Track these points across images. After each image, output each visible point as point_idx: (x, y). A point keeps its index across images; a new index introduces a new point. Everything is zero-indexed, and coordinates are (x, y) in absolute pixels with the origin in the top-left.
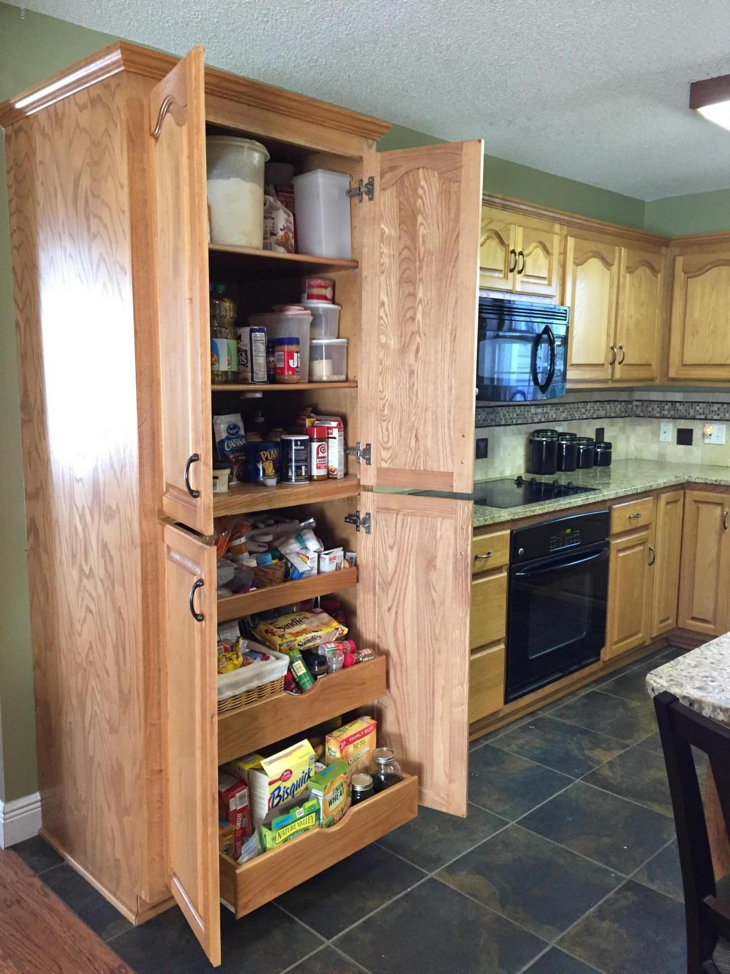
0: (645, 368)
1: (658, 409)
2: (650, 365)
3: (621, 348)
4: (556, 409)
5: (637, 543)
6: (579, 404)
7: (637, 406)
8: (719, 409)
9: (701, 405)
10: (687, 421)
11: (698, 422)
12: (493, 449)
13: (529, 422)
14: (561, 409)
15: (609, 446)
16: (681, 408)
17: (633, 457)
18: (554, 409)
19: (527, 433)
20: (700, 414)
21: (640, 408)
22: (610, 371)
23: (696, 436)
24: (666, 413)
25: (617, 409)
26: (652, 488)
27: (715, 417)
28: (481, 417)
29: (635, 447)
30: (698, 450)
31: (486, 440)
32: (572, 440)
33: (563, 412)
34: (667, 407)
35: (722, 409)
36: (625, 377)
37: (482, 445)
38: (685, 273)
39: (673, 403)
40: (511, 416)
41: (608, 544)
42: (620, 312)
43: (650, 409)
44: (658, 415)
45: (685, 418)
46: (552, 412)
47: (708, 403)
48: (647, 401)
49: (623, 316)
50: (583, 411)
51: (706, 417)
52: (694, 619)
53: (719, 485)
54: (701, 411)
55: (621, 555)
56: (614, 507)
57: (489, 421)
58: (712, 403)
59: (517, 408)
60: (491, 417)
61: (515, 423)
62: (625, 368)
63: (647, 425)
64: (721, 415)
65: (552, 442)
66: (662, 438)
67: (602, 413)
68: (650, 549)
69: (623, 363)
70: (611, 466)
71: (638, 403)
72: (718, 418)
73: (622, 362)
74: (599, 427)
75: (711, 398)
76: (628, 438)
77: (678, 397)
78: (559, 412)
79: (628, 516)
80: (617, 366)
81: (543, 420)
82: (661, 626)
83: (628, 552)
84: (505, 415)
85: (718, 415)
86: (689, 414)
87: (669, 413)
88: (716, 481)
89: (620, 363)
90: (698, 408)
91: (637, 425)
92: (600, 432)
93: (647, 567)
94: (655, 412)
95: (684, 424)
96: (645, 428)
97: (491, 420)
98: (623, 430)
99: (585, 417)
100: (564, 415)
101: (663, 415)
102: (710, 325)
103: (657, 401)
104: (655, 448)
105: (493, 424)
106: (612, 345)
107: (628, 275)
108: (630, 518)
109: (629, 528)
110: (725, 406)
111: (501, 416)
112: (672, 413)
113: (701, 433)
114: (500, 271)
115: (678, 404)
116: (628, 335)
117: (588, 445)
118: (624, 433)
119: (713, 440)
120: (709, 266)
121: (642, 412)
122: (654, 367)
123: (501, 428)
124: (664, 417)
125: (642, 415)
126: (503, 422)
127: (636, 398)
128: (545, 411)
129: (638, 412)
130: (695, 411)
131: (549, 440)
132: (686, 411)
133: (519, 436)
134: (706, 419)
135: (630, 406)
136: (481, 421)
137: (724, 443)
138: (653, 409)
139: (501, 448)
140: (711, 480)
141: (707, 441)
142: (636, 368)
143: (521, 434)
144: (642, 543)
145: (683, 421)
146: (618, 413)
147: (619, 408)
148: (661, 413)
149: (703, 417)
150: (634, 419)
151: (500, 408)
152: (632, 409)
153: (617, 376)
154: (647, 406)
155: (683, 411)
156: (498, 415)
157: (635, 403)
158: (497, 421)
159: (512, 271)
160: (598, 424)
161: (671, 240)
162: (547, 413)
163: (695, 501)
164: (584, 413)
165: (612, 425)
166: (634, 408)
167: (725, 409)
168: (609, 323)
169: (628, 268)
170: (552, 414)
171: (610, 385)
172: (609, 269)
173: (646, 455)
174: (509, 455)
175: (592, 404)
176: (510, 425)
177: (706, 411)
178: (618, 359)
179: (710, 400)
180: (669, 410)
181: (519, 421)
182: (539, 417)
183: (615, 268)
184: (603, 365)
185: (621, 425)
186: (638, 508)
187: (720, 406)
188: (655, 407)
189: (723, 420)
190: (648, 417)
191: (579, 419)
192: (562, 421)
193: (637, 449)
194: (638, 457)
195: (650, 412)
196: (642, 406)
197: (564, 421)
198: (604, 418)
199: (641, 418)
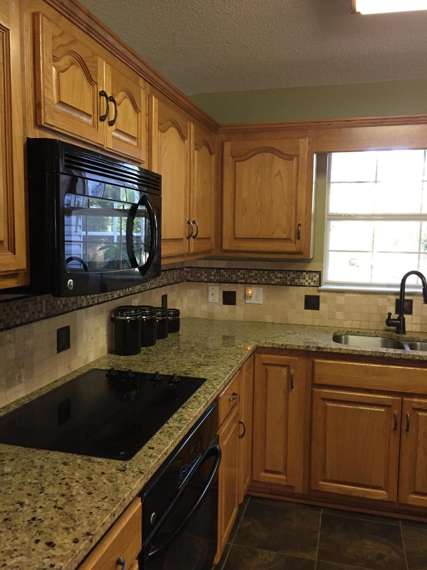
0: (208, 241)
1: (206, 275)
2: (210, 238)
3: (194, 222)
7: (187, 272)
8: (256, 274)
9: (242, 271)
10: (231, 284)
11: (239, 285)
12: (75, 338)
13: (110, 299)
16: (225, 273)
19: (109, 312)
20: (241, 279)
21: (190, 274)
22: (187, 245)
23: (239, 297)
24: (213, 278)
25: (175, 276)
27: (253, 282)
29: (188, 308)
30: (240, 309)
31: (68, 329)
32: (151, 314)
33: (138, 285)
34: (213, 273)
35: (259, 275)
36: (195, 250)
37: (64, 335)
38: (233, 157)
39: (218, 269)
40: (92, 296)
42: (191, 188)
43: (199, 275)
44: (206, 280)
45: (229, 282)
47: (248, 269)
48: (195, 268)
49: (194, 191)
50: (152, 281)
51: (246, 281)
52: (267, 471)
53: (286, 349)
54: (242, 276)
55: (225, 443)
57: (70, 304)
58: (250, 269)
60: (72, 300)
61: (96, 302)
62: (198, 242)
63: (197, 288)
64: (259, 279)
66: (210, 300)
67: (165, 281)
68: (240, 423)
71: (188, 269)
72: (256, 282)
73: (196, 236)
74: (164, 294)
75: (250, 265)
77: (222, 264)
80: (192, 240)
81: (121, 295)
83: (228, 438)
84: (87, 296)
85: (256, 279)
86: (232, 278)
87: (215, 278)
88: (282, 345)
89: (194, 237)
90: (239, 274)
91: (189, 288)
92: (164, 298)
93: (238, 440)
94: (203, 277)
95: (228, 288)
96: (195, 291)
97: (72, 303)
98: (179, 294)
99: (154, 286)
101: (210, 280)
102: (257, 204)
103: (205, 268)
104: (204, 307)
105: (75, 308)
106: (188, 220)
108: (229, 400)
110: (261, 272)
111: (83, 297)
112: (217, 278)
113: (242, 295)
114: (89, 116)
115: (222, 271)
116: (197, 211)
117: (163, 316)
118: (180, 296)
119: (253, 301)
120: (253, 153)
121: (192, 277)
122: (212, 240)
123: (83, 310)
124: (211, 281)
125: (192, 279)
126: (85, 305)
127: (187, 266)
129: (189, 277)
130: (236, 276)
131: (133, 318)
132: (229, 276)
133: (100, 316)
134: (246, 283)
135: (182, 272)
136: (61, 307)
137: (262, 303)
138: (201, 275)
139: (84, 333)
140: (278, 344)
141: (247, 302)
142: (202, 241)
143: (102, 314)
145: (227, 285)
146: (176, 279)
148: (208, 278)
149: (244, 281)
150: (186, 283)
152: (184, 275)
153: (192, 250)
154: (196, 273)
155: (227, 276)
156: (79, 297)
157: (185, 269)
158: (79, 303)
159: (102, 119)
160: (162, 291)
161: (220, 126)
163: (263, 364)
164: (153, 283)
165: (172, 291)
166: (185, 274)
167: (261, 274)
169: (196, 145)
172: (183, 142)
173: (198, 314)
174: (92, 338)
176: (92, 305)
177: (246, 277)
178: (193, 234)
179: (249, 267)
180: (215, 275)
181: (101, 300)
182: (118, 292)
183: (187, 142)
184: (181, 239)
185: (178, 289)
187: (257, 272)
188: (203, 272)
189: (260, 284)
190: (198, 281)
191: (150, 289)
192: (136, 293)
193: (190, 309)
194: (191, 316)
195: (199, 277)
196: (192, 272)
197: (138, 293)
198: (166, 285)
199: (191, 283)
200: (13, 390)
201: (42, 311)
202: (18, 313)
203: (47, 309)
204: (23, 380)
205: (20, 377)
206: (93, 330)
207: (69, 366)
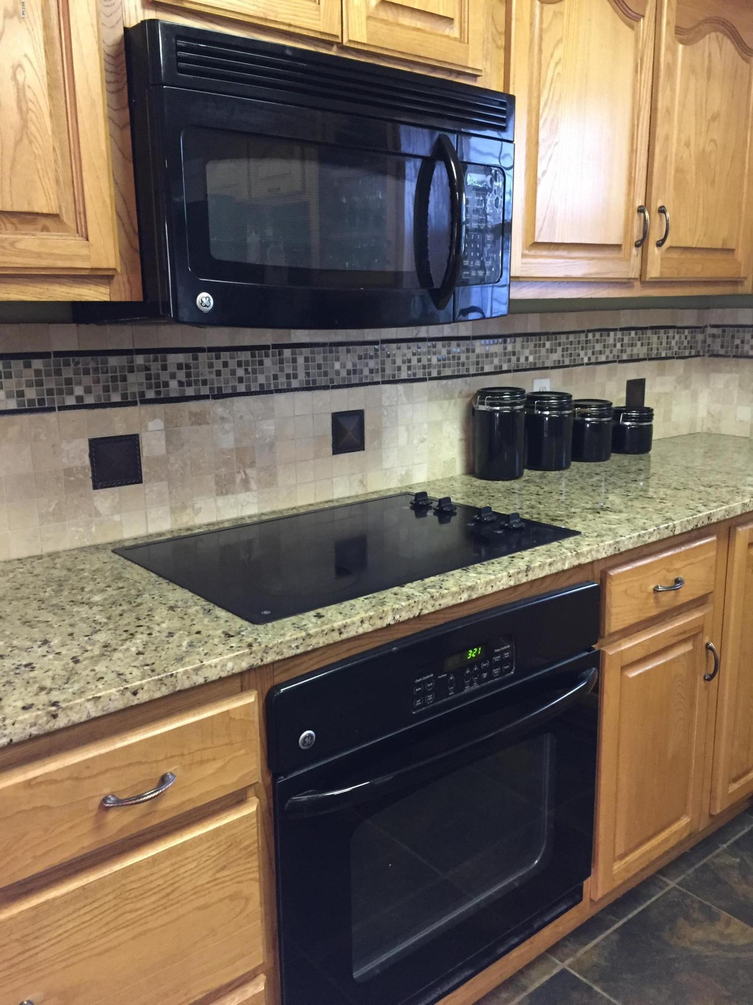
0: (718, 256)
2: (732, 250)
3: (662, 210)
4: (535, 346)
5: (674, 640)
6: (590, 336)
7: (714, 336)
12: (378, 433)
13: (472, 371)
14: (548, 344)
15: (648, 414)
17: (705, 430)
18: (531, 344)
19: (467, 396)
21: (719, 341)
22: (636, 261)
25: (673, 343)
26: (714, 520)
28: (343, 366)
29: (709, 413)
31: (359, 415)
32: (561, 407)
33: (552, 351)
36: (670, 274)
37: (350, 425)
40: (425, 362)
41: (596, 660)
42: (660, 132)
43: (737, 342)
46: (527, 352)
48: (732, 326)
49: (667, 138)
50: (598, 347)
55: (633, 674)
56: (613, 573)
57: (366, 372)
59: (439, 344)
60: (372, 364)
61: (434, 375)
62: (674, 255)
63: (731, 372)
65: (513, 412)
67: (640, 350)
68: (708, 648)
69: (667, 244)
70: (650, 452)
71: (715, 331)
73: (663, 240)
74: (633, 376)
76: (694, 397)
78: (543, 351)
79: (652, 587)
80: (654, 252)
81: (505, 368)
82: (735, 787)
83: (649, 666)
84: (409, 361)
89: (660, 244)
91: (714, 371)
92: (636, 388)
93: (700, 682)
94: (747, 347)
96: (728, 376)
97: (371, 371)
98: (684, 382)
99: (603, 358)
100: (555, 357)
104: (745, 413)
105: (380, 380)
106: (639, 202)
107: (681, 47)
108: (656, 590)
109: (654, 612)
111: (399, 362)
116: (679, 185)
117: (601, 416)
118: (687, 387)
121: (722, 347)
122: (740, 254)
123: (400, 387)
125: (722, 352)
126: (404, 375)
127: (713, 323)
128: (510, 348)
129: (717, 348)
131: (507, 410)
133: (446, 403)
135: (700, 337)
136: (344, 373)
138: (743, 342)
139: (402, 429)
142: (697, 256)
143: (451, 398)
144: (691, 635)
146: (676, 349)
147: (676, 339)
150: (707, 359)
151: (394, 346)
152: (704, 341)
153: (654, 272)
154: (733, 337)
156: (388, 362)
157: (710, 331)
158: (388, 372)
160: (632, 372)
162: (514, 353)
164: (601, 352)
165: (662, 372)
166: (709, 340)
168: (633, 151)
169: (680, 29)
170: (527, 355)
171: (637, 292)
172: (632, 27)
173: (729, 427)
174: (423, 441)
175: (619, 335)
176: (423, 380)
178: (655, 235)
181: (447, 372)
182: (496, 361)
183: (646, 25)
184: (618, 247)
185: (681, 370)
186: (678, 565)
188: (748, 336)
190: (734, 356)
191: (587, 364)
192: (547, 368)
193: (712, 416)
194: (714, 431)
195: (737, 347)
196: (723, 336)
197: (552, 368)
198: (644, 359)
199: (721, 359)
200: (231, 499)
201: (295, 376)
202: (240, 372)
203: (308, 374)
204: (253, 485)
205: (246, 482)
206: (425, 426)
207: (361, 482)
